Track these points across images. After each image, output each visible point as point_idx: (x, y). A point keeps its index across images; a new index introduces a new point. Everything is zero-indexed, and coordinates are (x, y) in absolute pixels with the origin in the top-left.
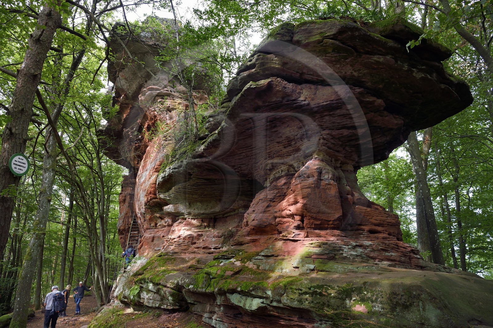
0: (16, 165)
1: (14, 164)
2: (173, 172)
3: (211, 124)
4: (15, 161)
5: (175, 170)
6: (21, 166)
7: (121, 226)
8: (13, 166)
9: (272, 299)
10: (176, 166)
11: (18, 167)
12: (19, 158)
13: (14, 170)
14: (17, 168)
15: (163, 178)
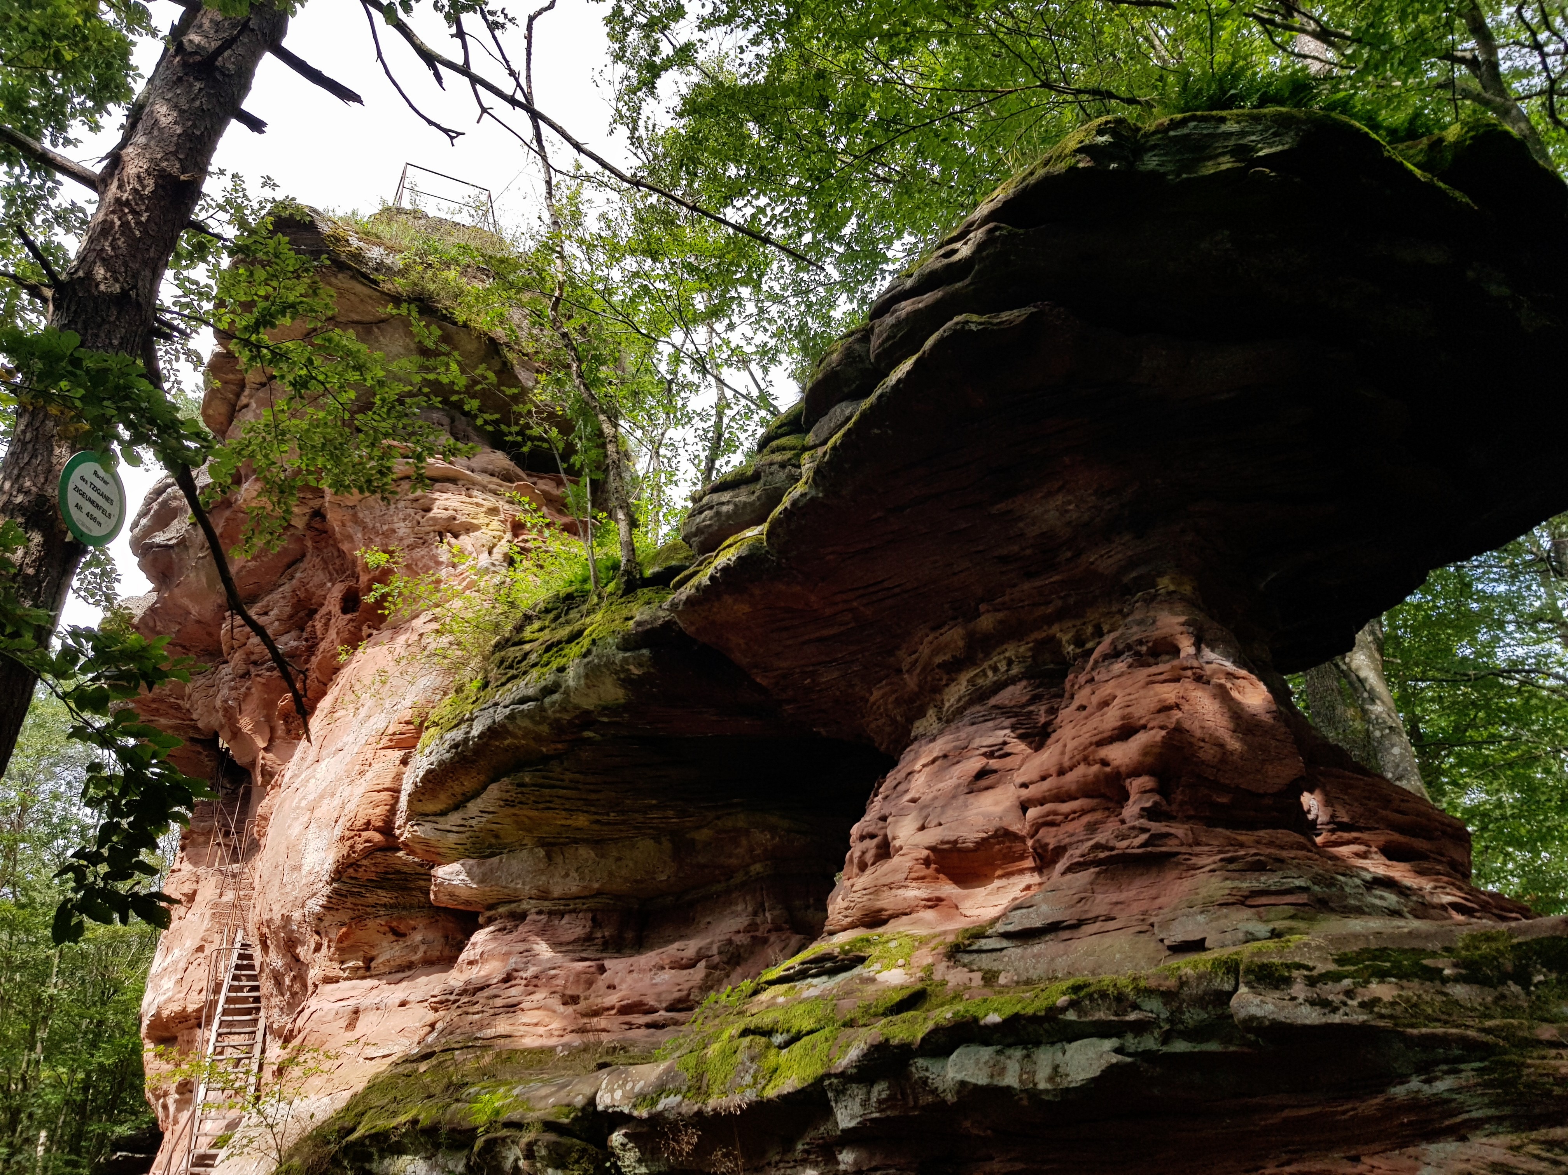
0: (83, 494)
1: (76, 489)
2: (511, 717)
3: (718, 513)
4: (82, 478)
5: (525, 707)
6: (97, 506)
7: (170, 1000)
8: (73, 498)
9: (1167, 1027)
10: (531, 692)
11: (88, 507)
12: (95, 473)
13: (73, 511)
14: (85, 511)
15: (456, 746)
